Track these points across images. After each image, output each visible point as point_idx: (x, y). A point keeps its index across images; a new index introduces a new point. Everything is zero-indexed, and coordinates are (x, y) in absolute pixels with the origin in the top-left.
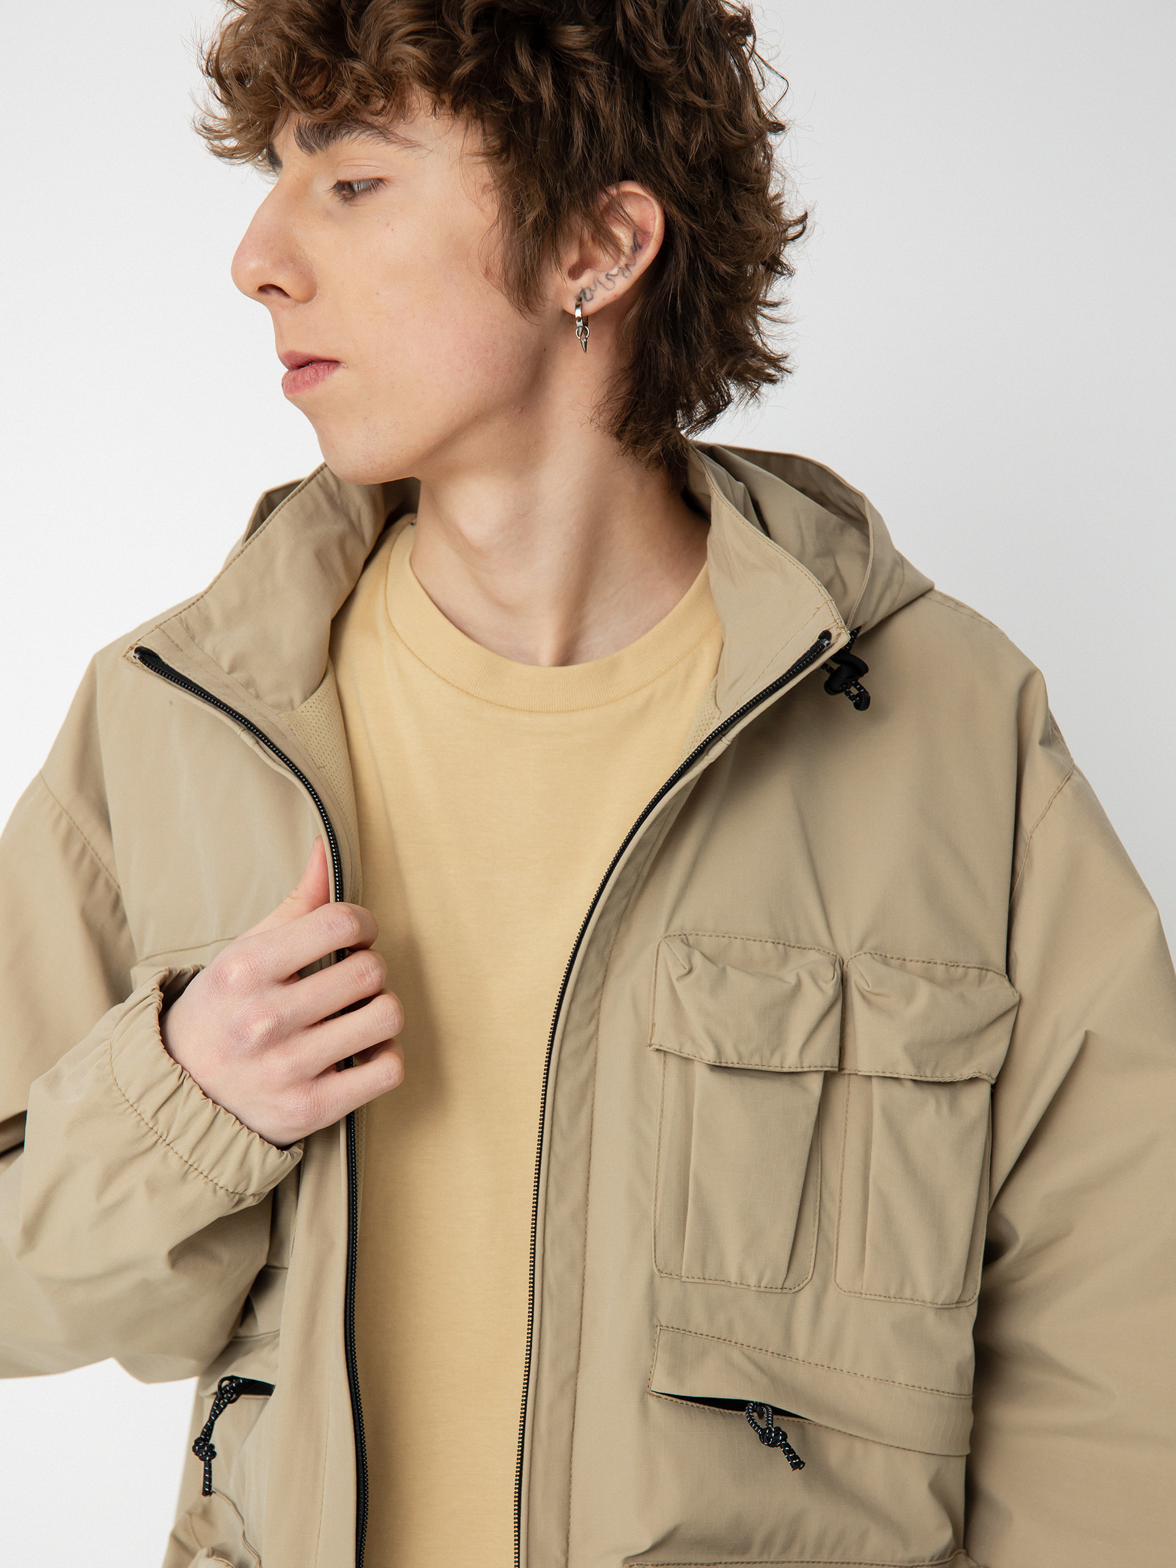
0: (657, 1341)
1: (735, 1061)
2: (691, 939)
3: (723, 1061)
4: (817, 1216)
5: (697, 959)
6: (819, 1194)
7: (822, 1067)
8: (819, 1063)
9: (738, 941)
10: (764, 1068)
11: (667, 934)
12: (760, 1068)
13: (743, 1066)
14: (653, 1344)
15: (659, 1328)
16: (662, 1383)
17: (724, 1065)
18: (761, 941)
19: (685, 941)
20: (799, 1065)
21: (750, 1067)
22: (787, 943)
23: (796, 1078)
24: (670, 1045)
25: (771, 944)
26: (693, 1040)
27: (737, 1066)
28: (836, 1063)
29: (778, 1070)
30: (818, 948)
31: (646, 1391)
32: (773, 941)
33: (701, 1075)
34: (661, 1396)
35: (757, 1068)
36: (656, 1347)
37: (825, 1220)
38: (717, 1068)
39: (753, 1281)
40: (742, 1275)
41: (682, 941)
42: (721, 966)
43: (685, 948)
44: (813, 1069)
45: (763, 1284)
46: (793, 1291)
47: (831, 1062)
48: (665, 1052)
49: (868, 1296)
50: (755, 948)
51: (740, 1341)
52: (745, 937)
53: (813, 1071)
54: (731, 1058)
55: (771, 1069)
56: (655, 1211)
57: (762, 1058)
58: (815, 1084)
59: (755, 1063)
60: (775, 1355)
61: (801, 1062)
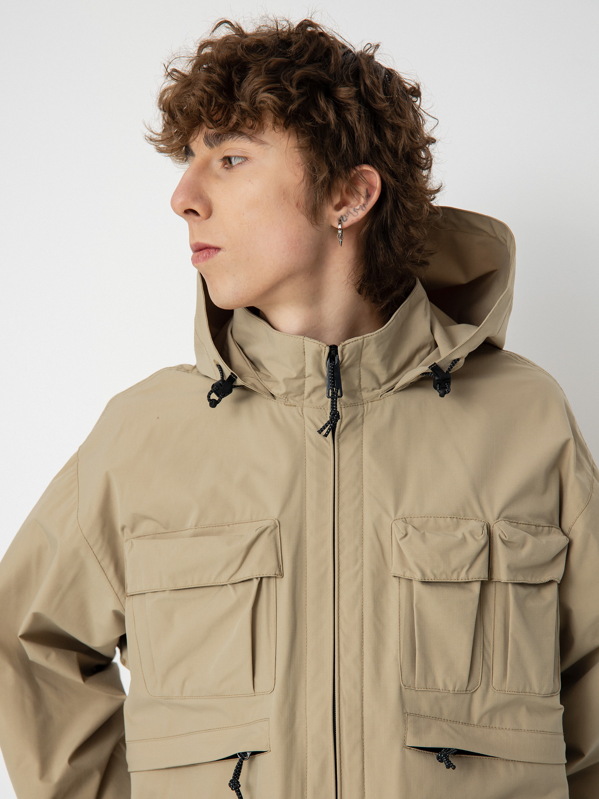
0: (406, 721)
1: (433, 578)
2: (408, 520)
3: (426, 578)
4: (482, 653)
5: (410, 529)
6: (482, 643)
7: (479, 578)
8: (477, 577)
9: (432, 518)
10: (448, 581)
11: (396, 519)
12: (446, 581)
13: (437, 581)
14: (405, 722)
15: (406, 714)
16: (411, 741)
17: (427, 581)
18: (444, 517)
19: (405, 521)
20: (466, 578)
21: (441, 581)
22: (458, 517)
23: (466, 586)
24: (399, 573)
25: (449, 518)
26: (410, 570)
27: (434, 581)
28: (487, 576)
29: (456, 581)
30: (476, 519)
31: (404, 746)
32: (450, 517)
33: (417, 587)
34: (411, 748)
35: (444, 581)
36: (406, 724)
37: (486, 655)
38: (425, 583)
39: (451, 689)
40: (445, 686)
41: (403, 521)
42: (422, 532)
43: (404, 524)
44: (474, 580)
45: (456, 690)
46: (471, 692)
47: (484, 576)
48: (399, 577)
49: (509, 693)
50: (441, 521)
51: (446, 719)
52: (435, 516)
53: (475, 581)
54: (431, 578)
55: (452, 581)
56: (400, 656)
57: (447, 576)
58: (476, 588)
59: (443, 578)
60: (463, 724)
61: (468, 577)
